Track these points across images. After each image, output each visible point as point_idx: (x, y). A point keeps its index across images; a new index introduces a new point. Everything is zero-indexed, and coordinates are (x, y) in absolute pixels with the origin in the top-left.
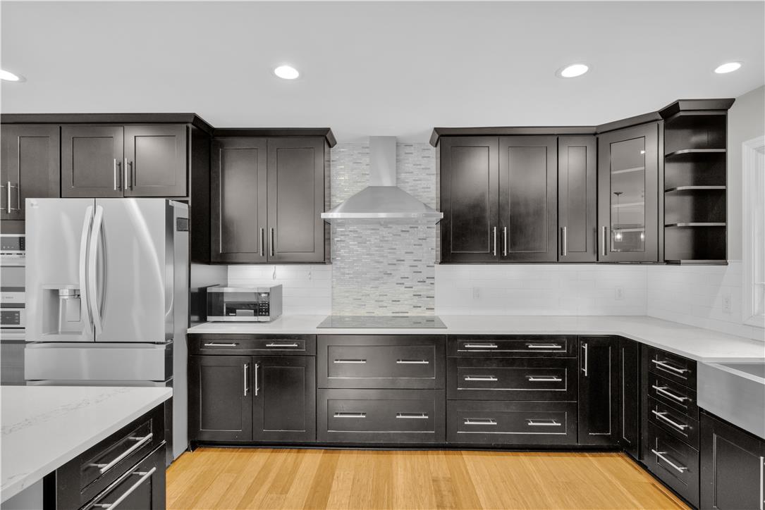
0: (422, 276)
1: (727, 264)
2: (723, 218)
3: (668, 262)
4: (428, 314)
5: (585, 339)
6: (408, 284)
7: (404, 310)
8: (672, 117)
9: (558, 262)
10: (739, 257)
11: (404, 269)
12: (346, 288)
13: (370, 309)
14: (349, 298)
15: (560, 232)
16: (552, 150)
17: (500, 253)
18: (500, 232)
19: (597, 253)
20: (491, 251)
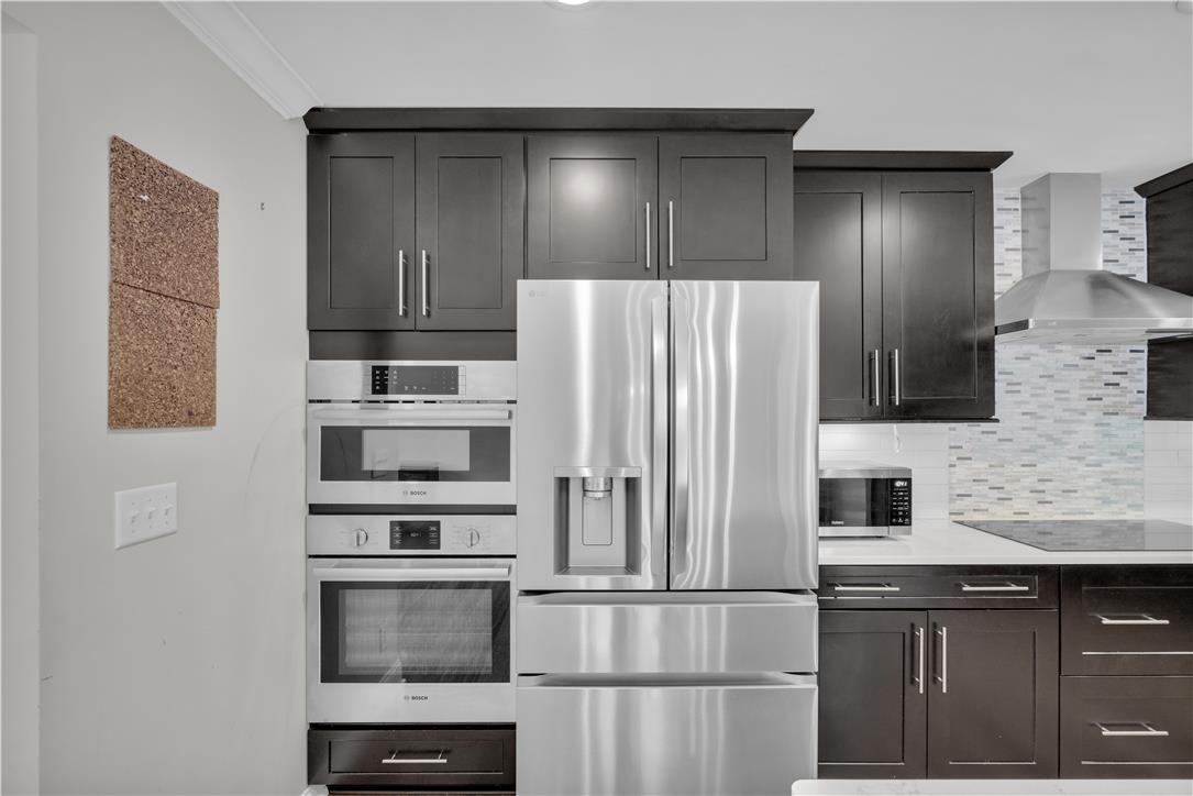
4: (1132, 515)
6: (1091, 459)
7: (1083, 508)
12: (978, 466)
13: (1019, 505)
14: (984, 488)
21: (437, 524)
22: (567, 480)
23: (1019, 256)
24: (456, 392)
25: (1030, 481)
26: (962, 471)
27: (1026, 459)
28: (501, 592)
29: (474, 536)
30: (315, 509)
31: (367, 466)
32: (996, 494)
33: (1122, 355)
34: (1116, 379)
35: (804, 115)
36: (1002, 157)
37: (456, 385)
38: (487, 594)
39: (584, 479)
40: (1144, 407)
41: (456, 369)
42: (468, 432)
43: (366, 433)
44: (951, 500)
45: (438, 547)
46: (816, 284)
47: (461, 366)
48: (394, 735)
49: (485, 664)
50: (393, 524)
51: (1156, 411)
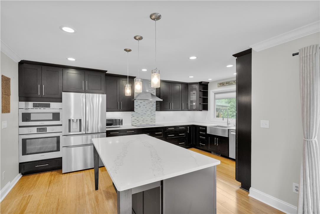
0: (153, 114)
1: (208, 111)
2: (207, 103)
3: (200, 111)
4: (154, 123)
5: (188, 126)
6: (149, 116)
7: (148, 123)
8: (200, 83)
9: (182, 110)
10: (210, 109)
11: (149, 113)
12: (135, 118)
13: (141, 123)
14: (136, 120)
15: (182, 104)
16: (181, 87)
17: (172, 108)
18: (172, 104)
19: (188, 108)
20: (170, 108)
21: (46, 128)
22: (70, 120)
24: (50, 107)
25: (142, 119)
26: (133, 118)
27: (142, 116)
28: (58, 138)
30: (20, 127)
31: (31, 119)
32: (138, 121)
33: (153, 103)
34: (152, 106)
37: (50, 106)
38: (56, 138)
39: (73, 120)
40: (155, 109)
41: (50, 104)
42: (52, 113)
43: (31, 114)
44: (132, 122)
45: (46, 131)
46: (106, 95)
47: (51, 103)
48: (37, 162)
49: (56, 149)
50: (37, 128)
51: (157, 110)
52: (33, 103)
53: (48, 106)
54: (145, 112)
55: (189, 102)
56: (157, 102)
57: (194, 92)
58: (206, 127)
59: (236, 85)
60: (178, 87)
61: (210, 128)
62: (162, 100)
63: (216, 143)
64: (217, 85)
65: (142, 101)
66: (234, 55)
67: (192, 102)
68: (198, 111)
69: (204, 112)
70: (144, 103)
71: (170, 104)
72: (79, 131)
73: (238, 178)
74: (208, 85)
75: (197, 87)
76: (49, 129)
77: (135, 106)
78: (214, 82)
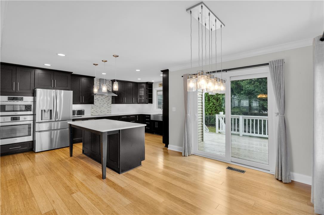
0: (109, 106)
1: (152, 104)
2: (152, 98)
3: (147, 103)
4: (110, 114)
5: (137, 115)
6: (106, 108)
7: (105, 113)
8: (147, 83)
9: (133, 104)
10: (154, 103)
11: (106, 105)
12: (94, 109)
13: (99, 113)
14: (95, 111)
15: (133, 99)
16: (132, 85)
17: (125, 102)
18: (125, 98)
19: (137, 102)
20: (123, 102)
21: (19, 117)
22: (42, 110)
23: (99, 86)
24: (23, 101)
25: (100, 111)
27: (100, 108)
28: (30, 125)
29: (25, 119)
31: (6, 110)
33: (109, 97)
34: (109, 100)
35: (72, 72)
36: (95, 77)
38: (28, 125)
39: (45, 110)
40: (111, 103)
42: (25, 106)
43: (6, 106)
44: (91, 113)
45: (20, 120)
46: (72, 91)
47: (24, 97)
48: (11, 145)
49: (27, 134)
50: (11, 117)
51: (112, 103)
52: (8, 97)
53: (22, 99)
54: (103, 105)
55: (138, 96)
56: (112, 97)
57: (143, 89)
58: (150, 115)
59: (162, 87)
60: (130, 85)
61: (154, 116)
62: (117, 95)
63: (156, 126)
64: (158, 85)
65: (100, 96)
66: (162, 71)
67: (141, 96)
68: (145, 103)
69: (149, 105)
70: (101, 97)
71: (123, 98)
72: (49, 119)
73: (164, 142)
74: (152, 85)
75: (144, 85)
76: (22, 118)
77: (94, 100)
78: (156, 83)
